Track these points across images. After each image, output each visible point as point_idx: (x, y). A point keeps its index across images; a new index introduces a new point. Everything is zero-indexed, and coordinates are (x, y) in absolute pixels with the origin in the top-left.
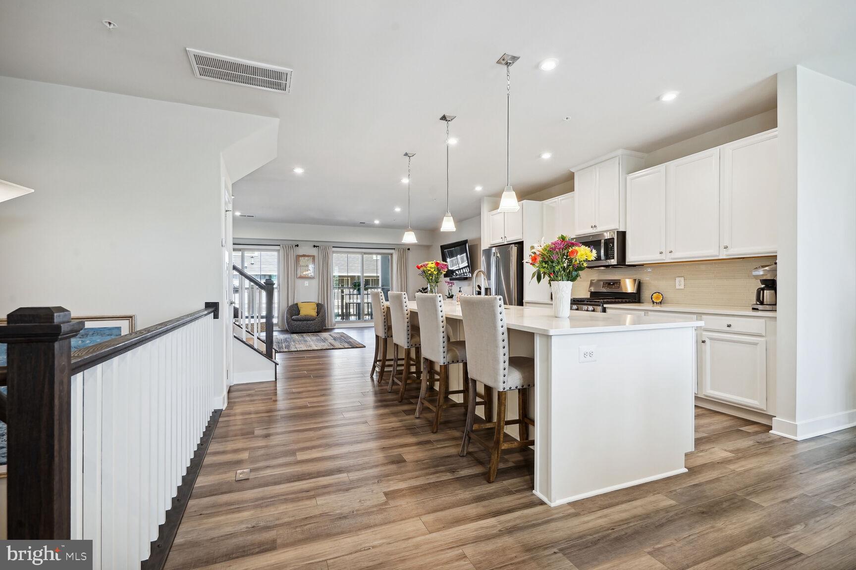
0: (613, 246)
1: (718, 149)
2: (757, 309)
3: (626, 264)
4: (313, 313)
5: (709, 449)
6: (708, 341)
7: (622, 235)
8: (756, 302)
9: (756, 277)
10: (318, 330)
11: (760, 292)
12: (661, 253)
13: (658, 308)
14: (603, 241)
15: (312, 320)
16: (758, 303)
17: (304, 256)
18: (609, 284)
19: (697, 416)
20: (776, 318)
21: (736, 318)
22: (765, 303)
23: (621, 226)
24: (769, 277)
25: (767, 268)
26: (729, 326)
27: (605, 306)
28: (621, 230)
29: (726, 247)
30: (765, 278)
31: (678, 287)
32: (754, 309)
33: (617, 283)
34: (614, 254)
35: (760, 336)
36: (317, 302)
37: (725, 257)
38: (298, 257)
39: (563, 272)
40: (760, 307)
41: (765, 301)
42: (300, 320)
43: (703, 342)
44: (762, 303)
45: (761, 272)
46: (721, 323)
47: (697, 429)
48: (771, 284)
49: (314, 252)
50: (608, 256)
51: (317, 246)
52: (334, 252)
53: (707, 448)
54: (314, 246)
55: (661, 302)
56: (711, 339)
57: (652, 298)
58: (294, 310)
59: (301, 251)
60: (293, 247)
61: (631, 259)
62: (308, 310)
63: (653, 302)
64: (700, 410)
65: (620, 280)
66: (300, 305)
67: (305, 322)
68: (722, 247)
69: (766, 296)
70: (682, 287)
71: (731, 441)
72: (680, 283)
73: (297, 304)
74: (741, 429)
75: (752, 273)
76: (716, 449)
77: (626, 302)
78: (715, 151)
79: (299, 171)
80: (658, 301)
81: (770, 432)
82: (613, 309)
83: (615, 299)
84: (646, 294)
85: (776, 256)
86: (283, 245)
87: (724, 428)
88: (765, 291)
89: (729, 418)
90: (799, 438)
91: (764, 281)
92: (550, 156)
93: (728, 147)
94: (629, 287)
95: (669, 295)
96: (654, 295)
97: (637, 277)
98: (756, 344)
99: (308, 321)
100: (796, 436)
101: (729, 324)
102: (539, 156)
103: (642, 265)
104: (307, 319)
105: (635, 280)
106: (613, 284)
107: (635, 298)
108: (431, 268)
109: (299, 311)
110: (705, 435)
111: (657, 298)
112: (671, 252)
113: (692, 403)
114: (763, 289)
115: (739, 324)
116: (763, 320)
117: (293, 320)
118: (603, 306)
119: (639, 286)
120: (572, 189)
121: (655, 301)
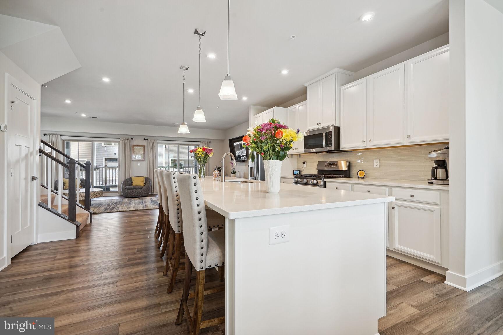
0: (331, 137)
1: (403, 64)
2: (432, 183)
3: (341, 150)
4: (142, 184)
5: (399, 304)
6: (396, 207)
7: (338, 130)
8: (431, 178)
9: (431, 159)
10: (144, 195)
11: (434, 170)
12: (363, 142)
13: (361, 181)
14: (324, 134)
15: (140, 189)
16: (433, 178)
17: (137, 146)
18: (330, 164)
19: (389, 267)
20: (448, 191)
21: (416, 191)
22: (438, 179)
23: (337, 123)
24: (441, 158)
25: (439, 152)
26: (412, 196)
27: (325, 180)
28: (337, 125)
29: (409, 137)
30: (438, 159)
31: (375, 166)
32: (429, 183)
33: (335, 164)
34: (332, 143)
35: (436, 204)
36: (145, 176)
37: (408, 144)
38: (133, 146)
39: (272, 152)
40: (435, 182)
41: (438, 177)
42: (131, 189)
43: (393, 208)
44: (436, 179)
45: (434, 155)
46: (406, 194)
47: (389, 279)
48: (442, 164)
49: (145, 143)
50: (328, 144)
51: (146, 139)
52: (158, 143)
53: (398, 303)
54: (145, 139)
55: (364, 177)
56: (398, 206)
57: (358, 174)
58: (128, 182)
59: (135, 142)
60: (129, 139)
61: (344, 146)
62: (138, 182)
63: (359, 177)
64: (391, 260)
65: (337, 161)
66: (133, 179)
67: (135, 190)
68: (406, 137)
69: (439, 173)
70: (378, 166)
71: (416, 294)
72: (377, 164)
73: (131, 178)
74: (423, 279)
75: (428, 156)
76: (404, 304)
77: (340, 177)
78: (401, 65)
79: (106, 80)
80: (362, 177)
81: (445, 282)
82: (331, 182)
83: (333, 175)
84: (354, 171)
85: (449, 142)
86: (122, 138)
87: (410, 279)
88: (438, 169)
89: (412, 268)
90: (468, 289)
91: (437, 162)
92: (287, 72)
93: (410, 62)
94: (343, 166)
95: (369, 172)
96: (359, 172)
97: (349, 159)
98: (433, 211)
99: (137, 189)
100: (466, 287)
101: (412, 194)
102: (280, 72)
103: (351, 151)
104: (137, 188)
105: (347, 161)
106: (333, 164)
107: (347, 174)
108: (199, 152)
109: (132, 182)
110: (395, 287)
111: (361, 174)
112: (370, 141)
113: (384, 254)
114: (436, 168)
115: (420, 195)
116: (438, 193)
117: (126, 189)
118: (324, 180)
119: (350, 165)
120: (305, 99)
121: (360, 176)
